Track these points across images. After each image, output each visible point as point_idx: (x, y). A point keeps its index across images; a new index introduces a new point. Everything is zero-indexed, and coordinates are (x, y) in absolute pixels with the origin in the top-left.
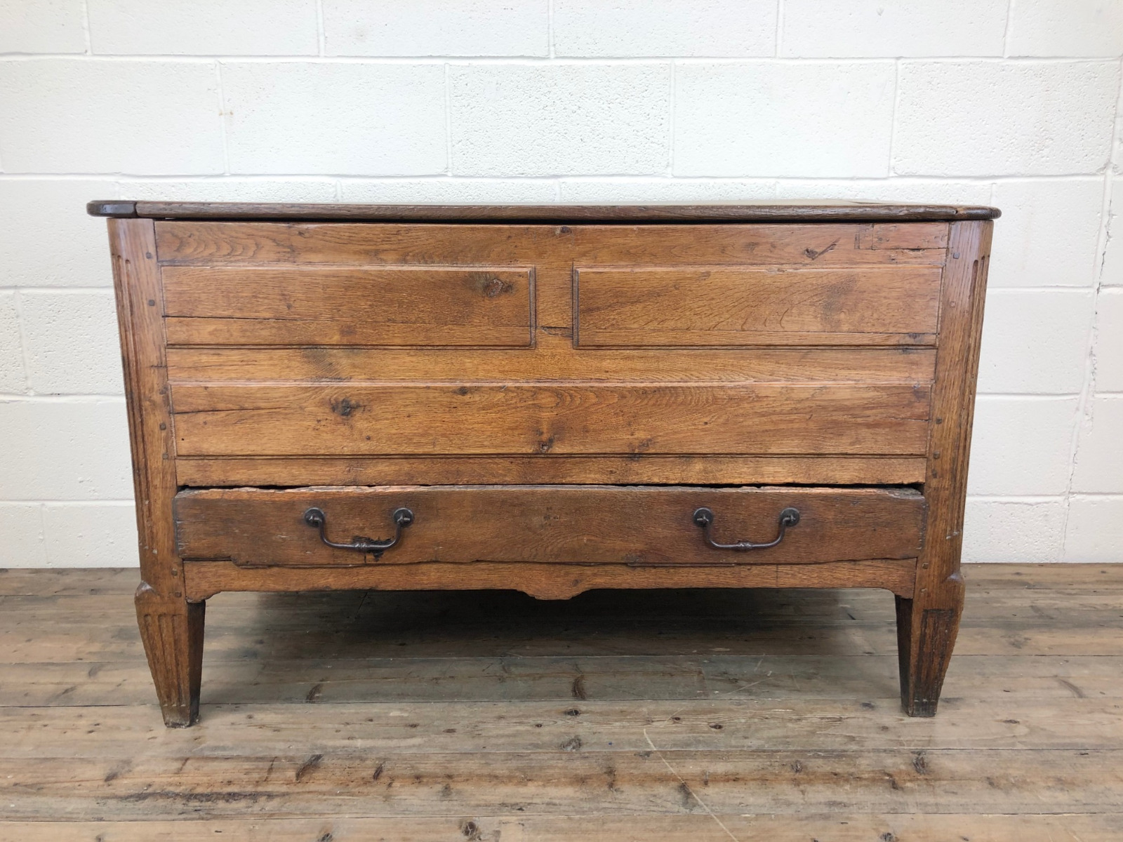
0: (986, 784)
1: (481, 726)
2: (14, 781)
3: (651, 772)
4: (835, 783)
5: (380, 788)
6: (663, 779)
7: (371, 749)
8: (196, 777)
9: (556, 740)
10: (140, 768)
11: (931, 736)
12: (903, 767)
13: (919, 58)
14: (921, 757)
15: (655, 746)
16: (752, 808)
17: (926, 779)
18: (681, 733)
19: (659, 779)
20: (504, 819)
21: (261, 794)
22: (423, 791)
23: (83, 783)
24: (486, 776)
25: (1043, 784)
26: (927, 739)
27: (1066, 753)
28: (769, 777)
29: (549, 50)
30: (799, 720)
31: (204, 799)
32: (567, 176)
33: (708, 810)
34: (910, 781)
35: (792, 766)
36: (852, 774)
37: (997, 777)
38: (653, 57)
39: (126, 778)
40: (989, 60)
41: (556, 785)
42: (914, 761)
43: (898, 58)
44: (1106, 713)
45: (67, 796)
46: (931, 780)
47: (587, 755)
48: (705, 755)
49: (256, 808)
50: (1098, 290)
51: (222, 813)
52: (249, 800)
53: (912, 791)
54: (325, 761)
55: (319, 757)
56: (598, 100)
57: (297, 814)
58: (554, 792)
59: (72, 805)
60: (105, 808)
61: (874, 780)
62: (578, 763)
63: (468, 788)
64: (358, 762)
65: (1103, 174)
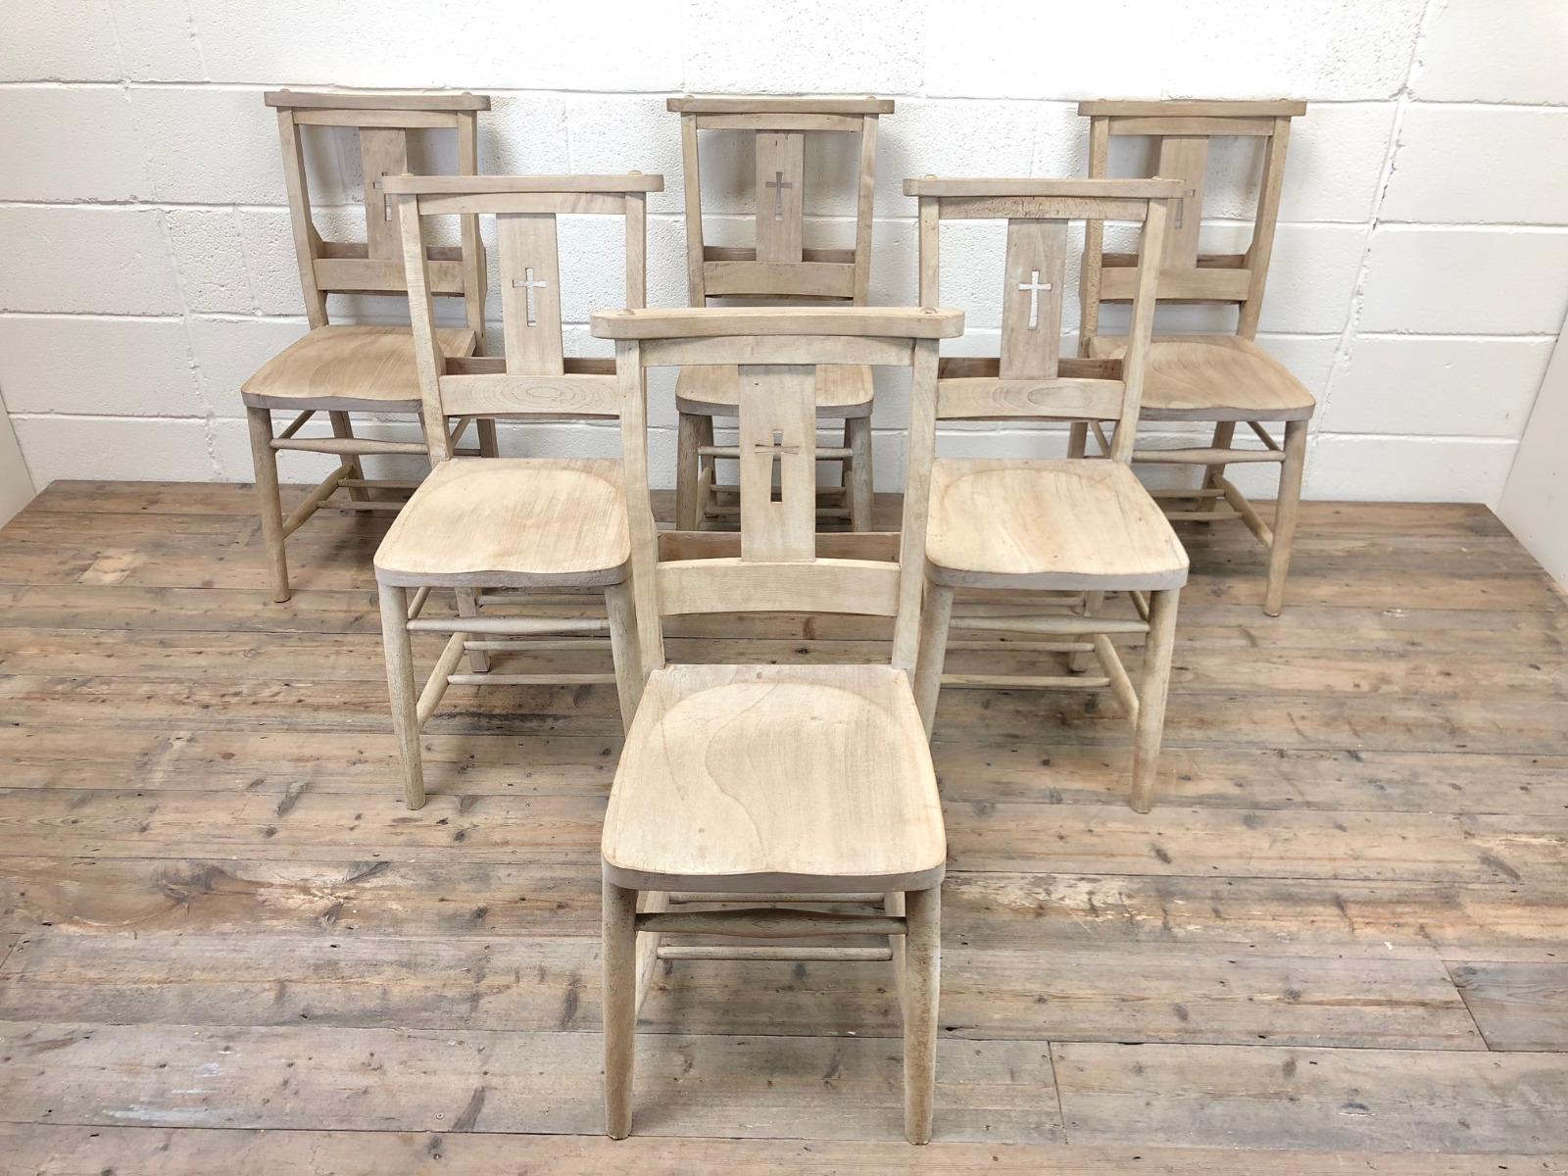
2: (342, 700)
4: (1016, 719)
8: (491, 701)
12: (1076, 707)
14: (1094, 698)
17: (1092, 718)
21: (551, 716)
25: (1187, 724)
27: (1217, 698)
28: (962, 712)
31: (503, 718)
34: (1078, 719)
35: (983, 704)
36: (1030, 712)
42: (1087, 703)
44: (1268, 662)
46: (1095, 718)
49: (546, 726)
50: (1375, 225)
51: (521, 730)
52: (539, 721)
53: (1078, 727)
54: (596, 690)
55: (589, 686)
57: (579, 733)
61: (1048, 718)
65: (1396, 100)
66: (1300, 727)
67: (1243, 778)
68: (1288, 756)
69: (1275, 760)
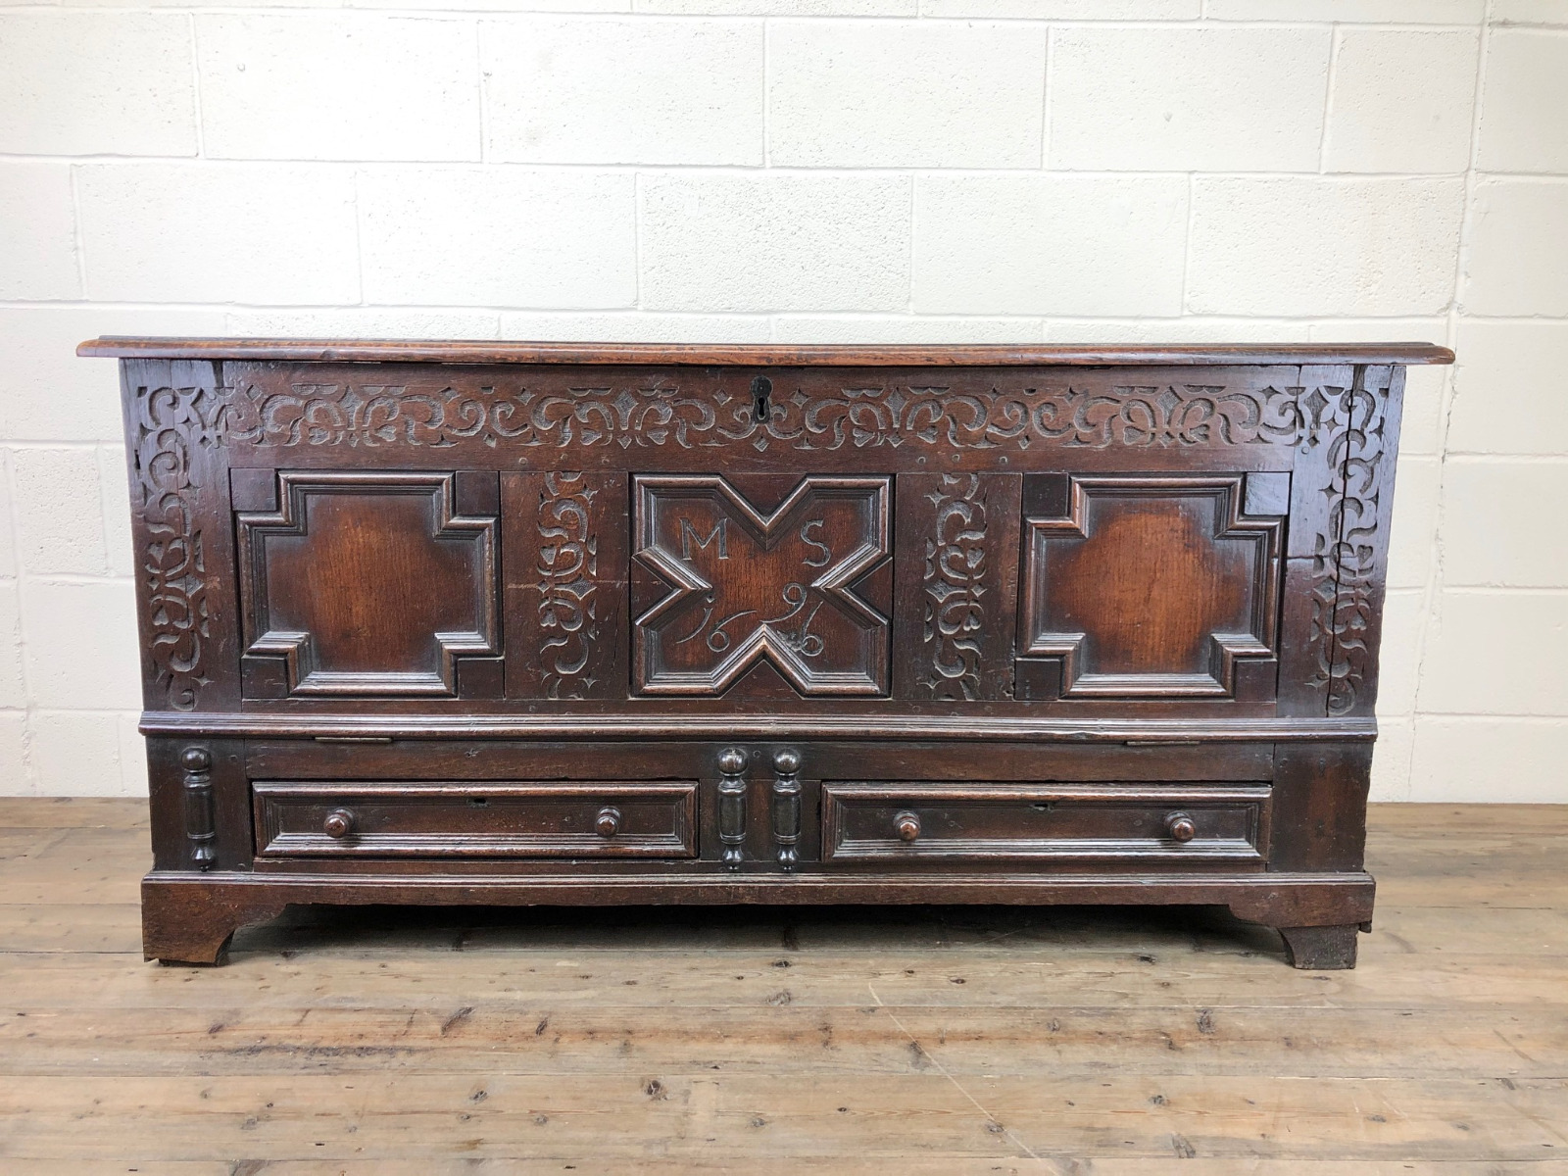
0: (1282, 1045)
1: (669, 978)
2: (96, 1033)
3: (876, 1029)
4: (1099, 1043)
5: (545, 1043)
6: (889, 1037)
7: (532, 1003)
8: (319, 1029)
9: (761, 994)
10: (251, 1020)
11: (1221, 994)
12: (1184, 1027)
13: (1217, 173)
14: (1207, 1015)
15: (882, 1001)
16: (996, 1069)
17: (1210, 1039)
18: (912, 987)
19: (885, 1037)
20: (696, 1077)
21: (403, 1049)
22: (597, 1048)
23: (182, 1036)
24: (673, 1032)
25: (1353, 1046)
26: (1215, 996)
27: (1384, 1013)
28: (1019, 1036)
29: (764, 157)
30: (1061, 974)
31: (331, 1053)
32: (786, 311)
33: (942, 1070)
34: (1190, 1041)
35: (1048, 1024)
36: (1120, 1034)
37: (1296, 1038)
38: (891, 168)
39: (234, 1030)
40: (1302, 177)
41: (761, 1042)
42: (1198, 1021)
43: (1191, 172)
44: (1441, 970)
45: (164, 1049)
46: (1216, 1040)
47: (798, 1010)
48: (943, 1011)
49: (395, 1063)
50: (1443, 458)
51: (354, 1068)
52: (385, 1055)
53: (1193, 1051)
54: (477, 1015)
55: (470, 1010)
56: (823, 219)
57: (444, 1071)
58: (755, 1049)
59: (169, 1059)
60: (210, 1062)
61: (1146, 1040)
62: (786, 1019)
63: (652, 1045)
64: (517, 1015)
65: (1445, 316)
66: (1521, 1049)
67: (1464, 1117)
68: (1518, 1086)
69: (1502, 1092)
